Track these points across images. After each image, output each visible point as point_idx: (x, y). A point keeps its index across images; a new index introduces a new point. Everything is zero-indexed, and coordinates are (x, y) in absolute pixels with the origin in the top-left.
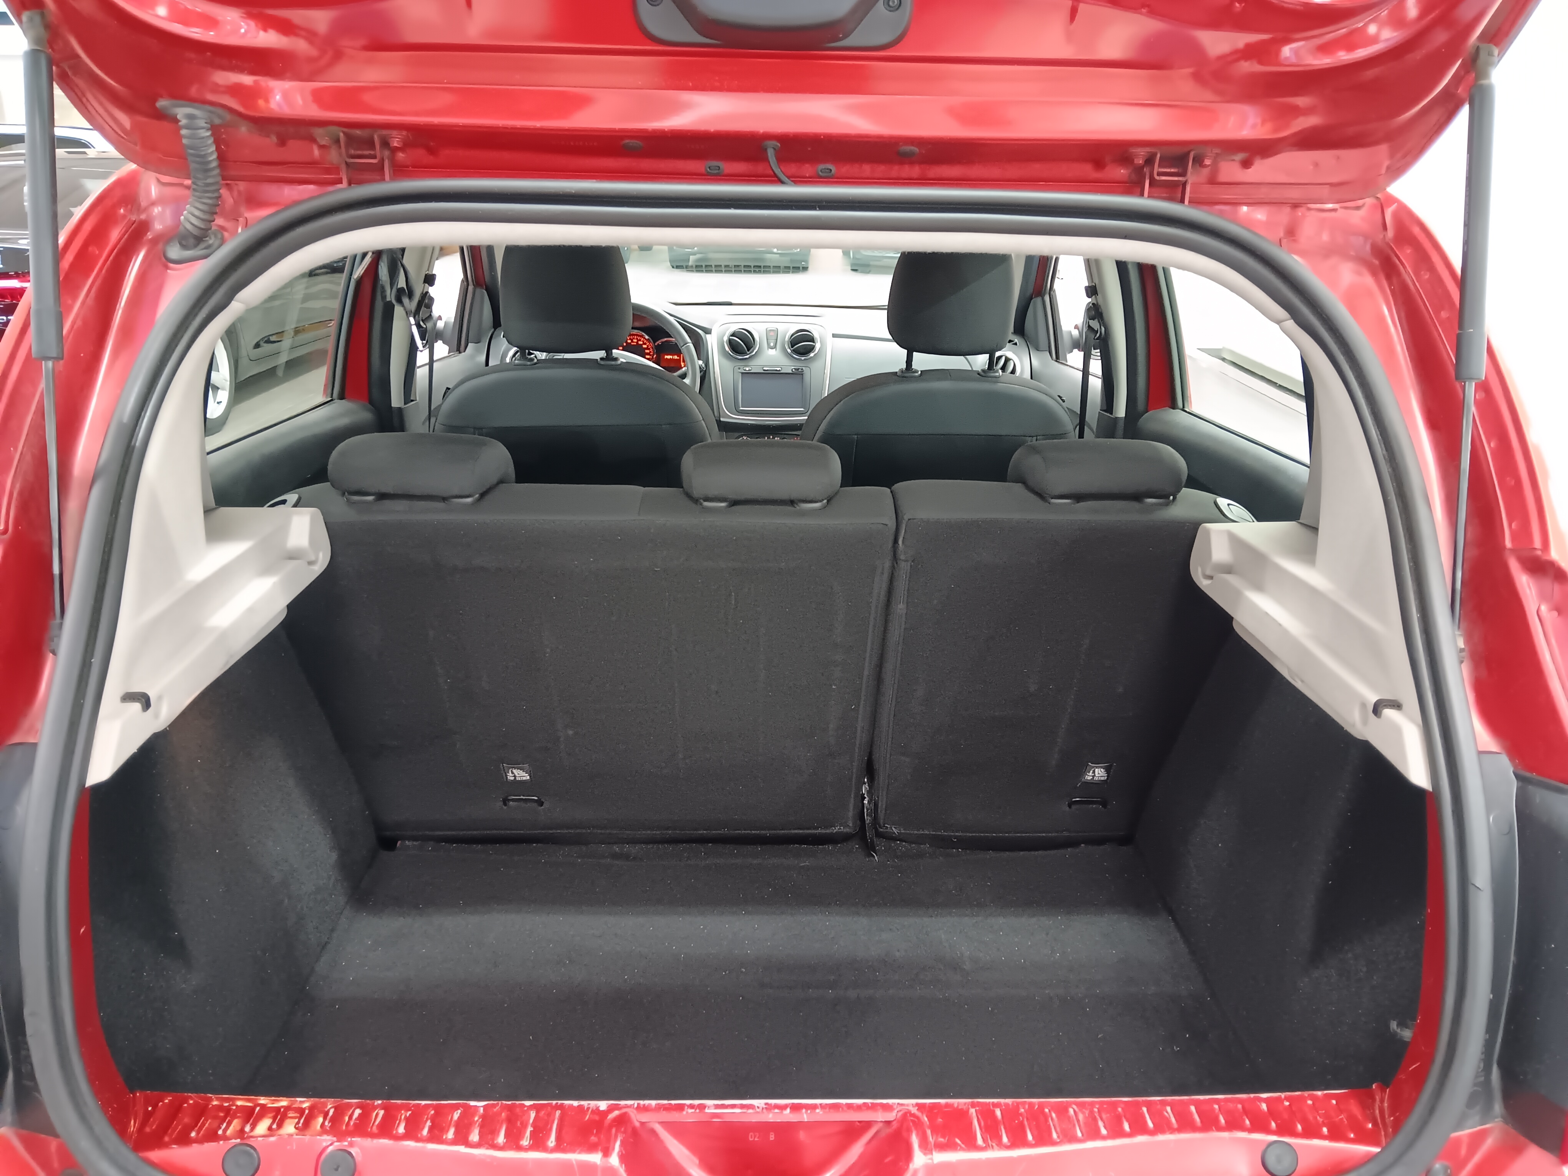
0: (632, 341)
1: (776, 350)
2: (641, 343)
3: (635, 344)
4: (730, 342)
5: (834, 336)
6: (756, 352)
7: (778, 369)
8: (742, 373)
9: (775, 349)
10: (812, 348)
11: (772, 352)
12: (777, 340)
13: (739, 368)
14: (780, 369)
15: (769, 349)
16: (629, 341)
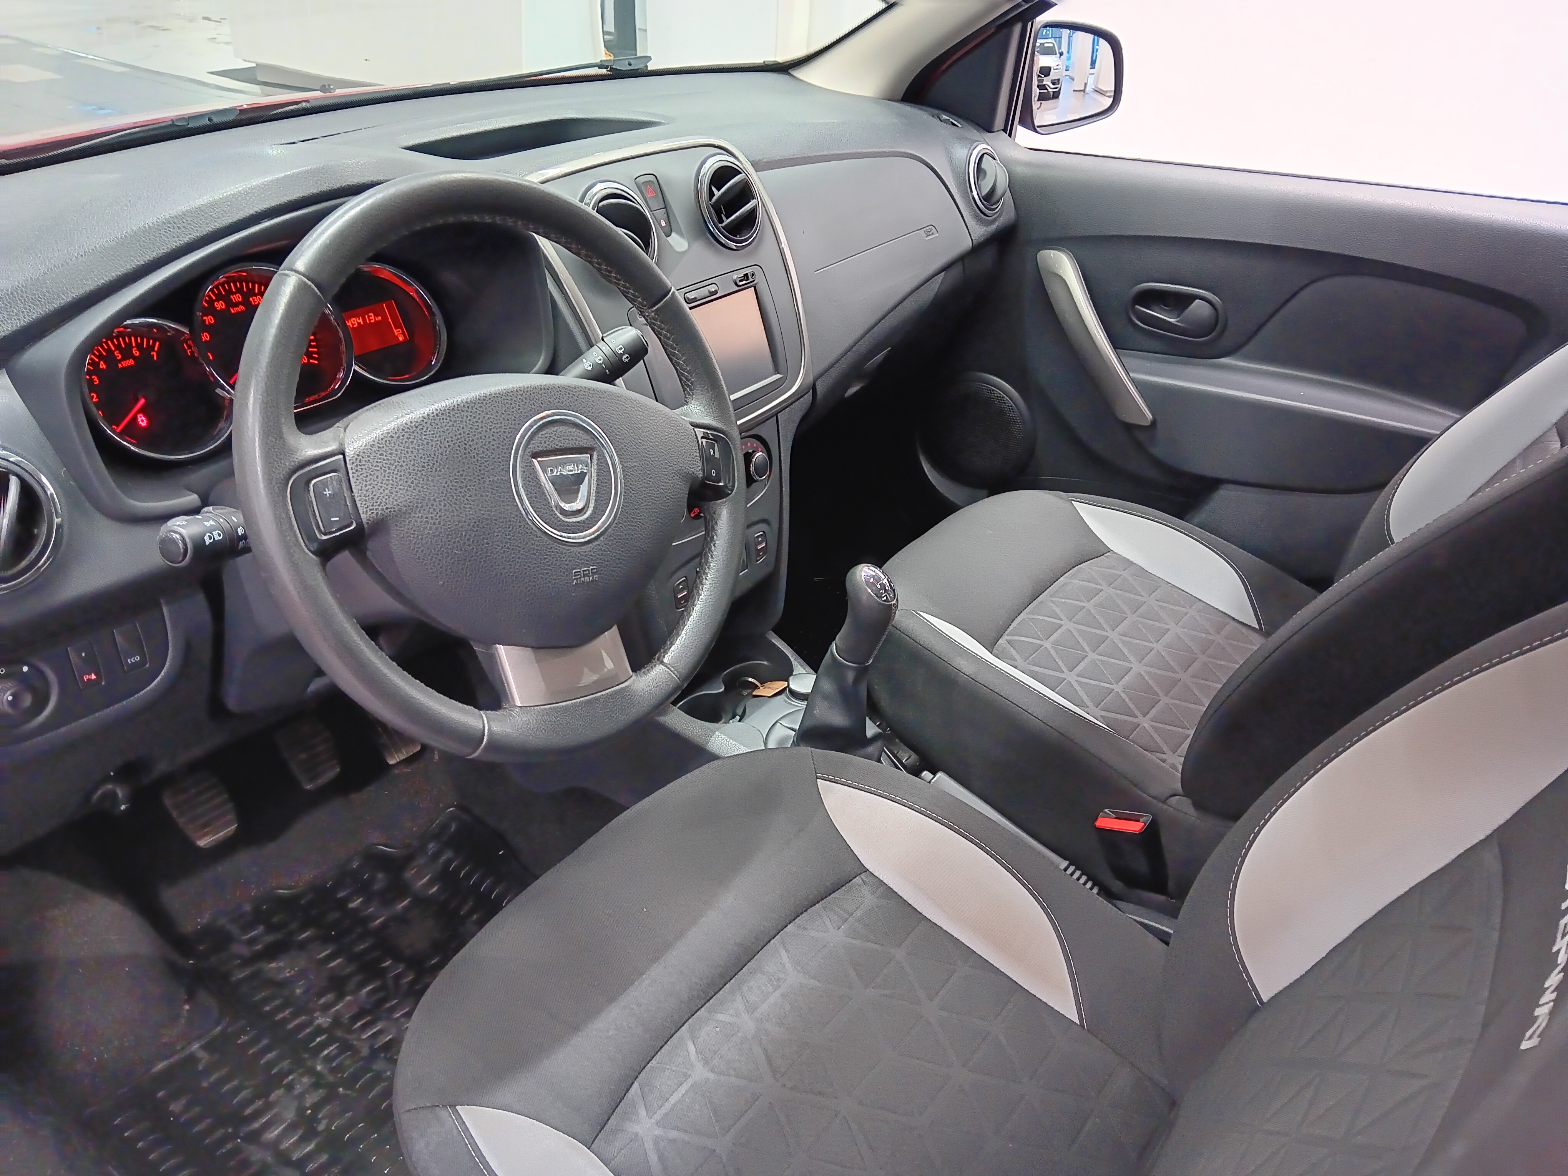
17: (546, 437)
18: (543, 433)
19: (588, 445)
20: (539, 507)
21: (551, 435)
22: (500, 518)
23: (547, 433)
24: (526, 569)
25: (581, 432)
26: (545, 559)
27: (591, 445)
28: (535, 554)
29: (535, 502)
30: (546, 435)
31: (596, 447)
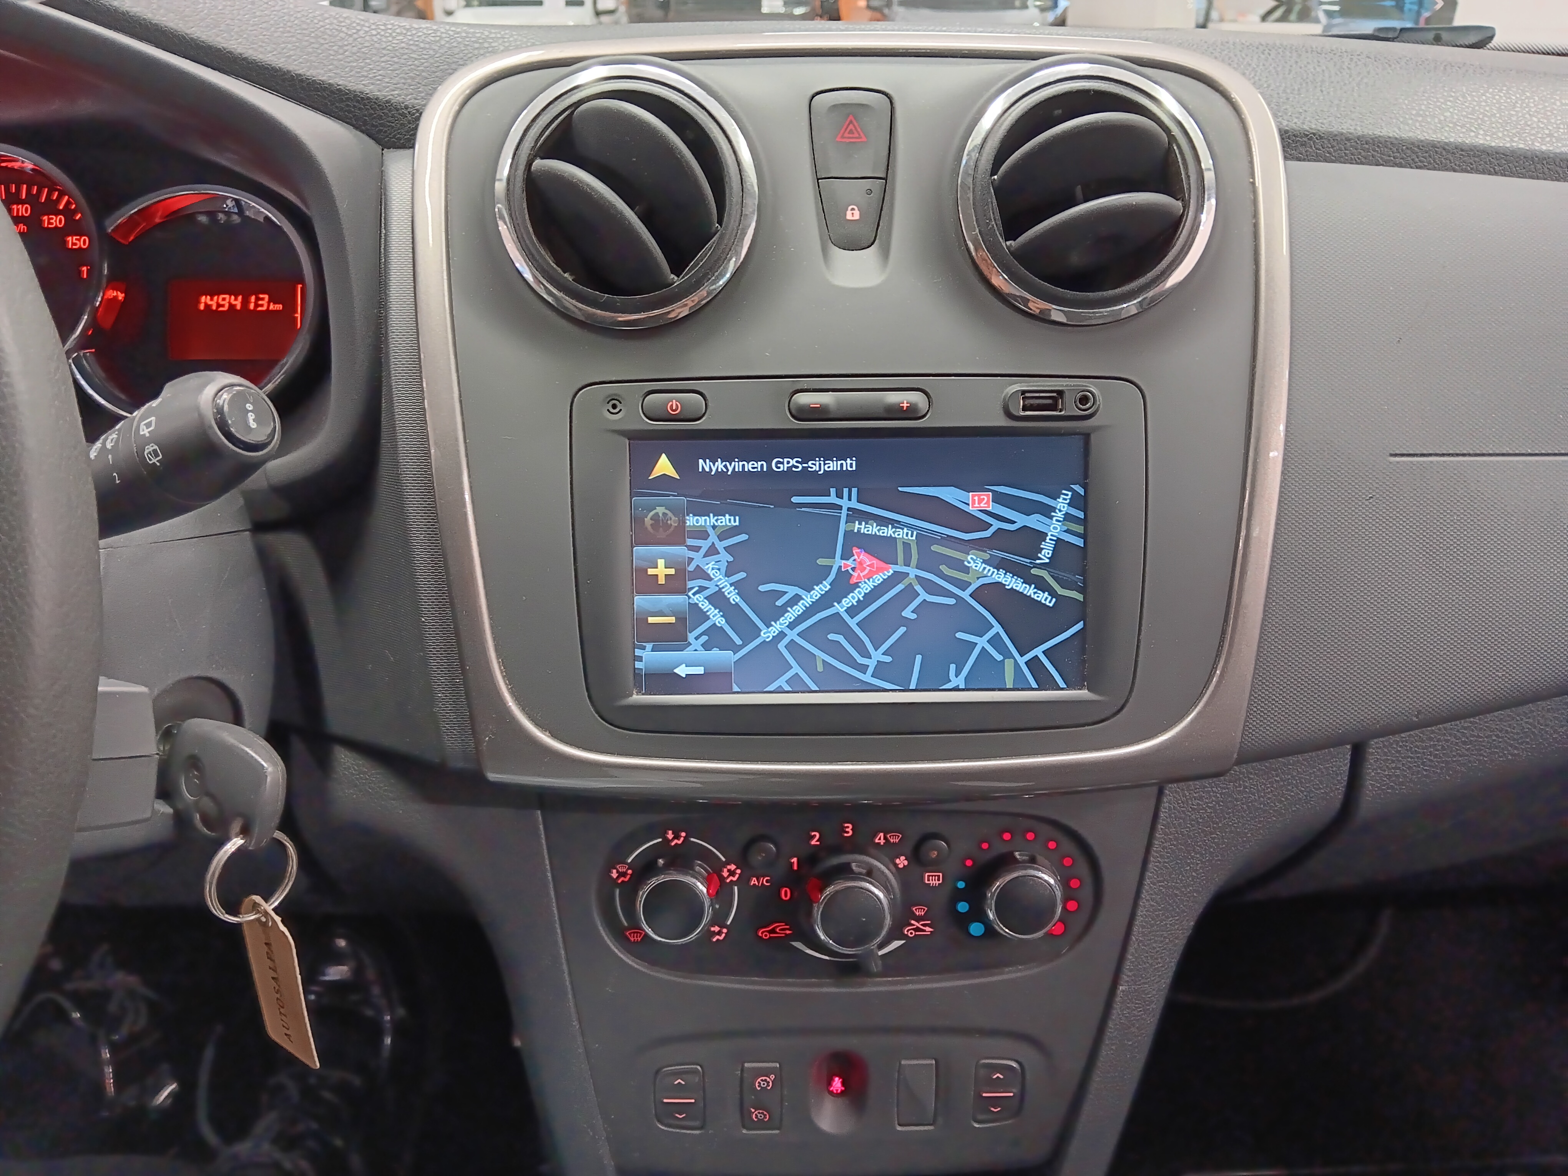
1: (885, 253)
2: (57, 221)
4: (540, 200)
6: (732, 275)
7: (903, 400)
8: (634, 436)
9: (868, 253)
10: (1168, 229)
11: (857, 272)
12: (887, 176)
13: (614, 403)
14: (916, 398)
15: (838, 254)
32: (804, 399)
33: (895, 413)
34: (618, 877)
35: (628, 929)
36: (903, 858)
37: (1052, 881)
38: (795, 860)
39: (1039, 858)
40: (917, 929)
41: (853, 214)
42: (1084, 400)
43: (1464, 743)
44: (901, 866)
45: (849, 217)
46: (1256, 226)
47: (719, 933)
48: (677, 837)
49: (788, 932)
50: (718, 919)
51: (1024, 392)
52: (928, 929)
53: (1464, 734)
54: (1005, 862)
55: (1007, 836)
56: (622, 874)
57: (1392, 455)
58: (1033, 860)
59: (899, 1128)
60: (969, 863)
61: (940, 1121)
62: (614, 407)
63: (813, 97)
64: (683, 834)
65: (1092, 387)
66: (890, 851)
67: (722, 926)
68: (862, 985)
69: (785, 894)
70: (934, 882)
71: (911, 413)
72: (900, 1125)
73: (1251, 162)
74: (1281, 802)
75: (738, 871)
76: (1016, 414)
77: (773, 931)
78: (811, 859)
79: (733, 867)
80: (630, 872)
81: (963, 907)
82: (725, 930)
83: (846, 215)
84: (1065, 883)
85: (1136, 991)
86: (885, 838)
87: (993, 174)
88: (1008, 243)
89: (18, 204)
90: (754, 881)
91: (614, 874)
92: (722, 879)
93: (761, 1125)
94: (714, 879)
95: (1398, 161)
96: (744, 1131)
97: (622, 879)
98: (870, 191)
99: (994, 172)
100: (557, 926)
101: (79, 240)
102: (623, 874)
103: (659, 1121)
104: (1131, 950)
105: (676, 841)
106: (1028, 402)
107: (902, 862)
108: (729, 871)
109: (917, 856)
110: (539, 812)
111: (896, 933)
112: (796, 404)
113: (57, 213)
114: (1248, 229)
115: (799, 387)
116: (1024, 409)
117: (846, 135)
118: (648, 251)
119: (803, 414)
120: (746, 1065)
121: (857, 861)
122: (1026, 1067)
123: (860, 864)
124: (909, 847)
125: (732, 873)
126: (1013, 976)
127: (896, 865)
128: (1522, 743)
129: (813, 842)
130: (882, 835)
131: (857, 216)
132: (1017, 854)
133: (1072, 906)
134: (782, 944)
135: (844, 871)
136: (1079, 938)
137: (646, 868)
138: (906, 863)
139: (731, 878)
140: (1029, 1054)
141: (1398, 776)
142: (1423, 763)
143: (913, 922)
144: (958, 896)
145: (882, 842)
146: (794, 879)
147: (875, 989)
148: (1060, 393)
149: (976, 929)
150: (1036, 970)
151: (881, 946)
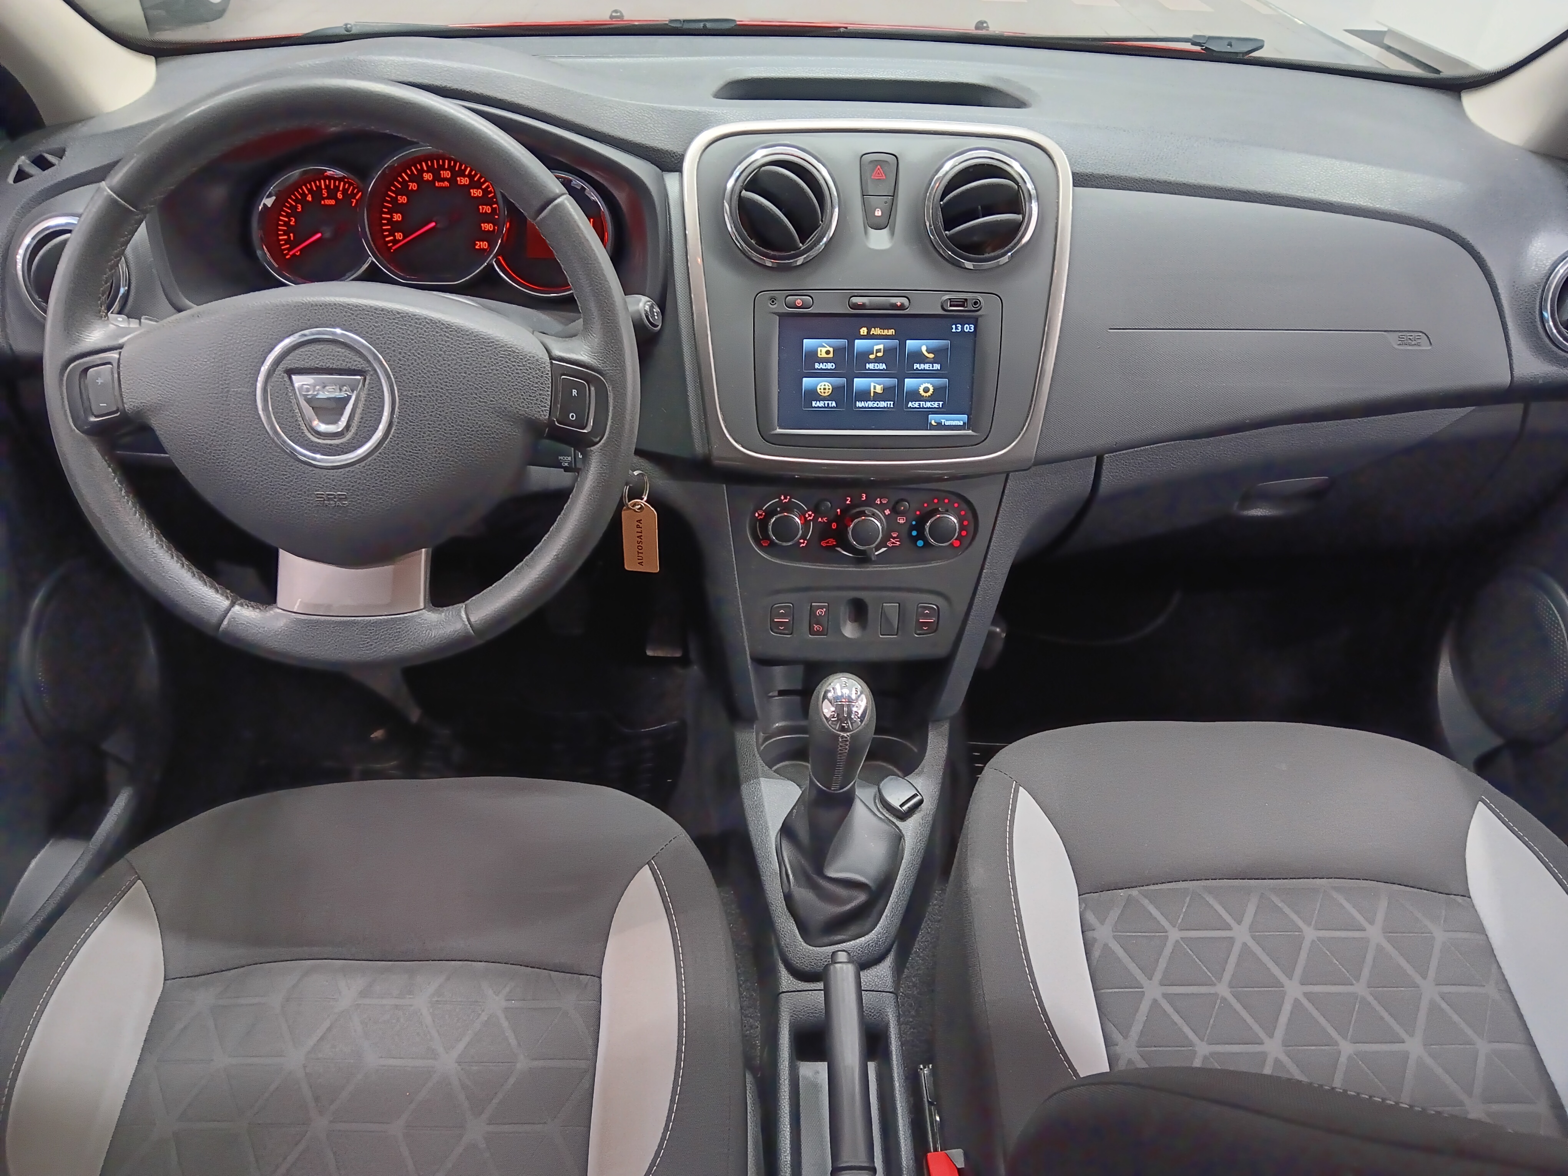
0: (437, 178)
1: (892, 233)
2: (465, 181)
3: (446, 184)
4: (745, 210)
5: (1081, 180)
6: (826, 244)
7: (898, 301)
8: (782, 316)
9: (885, 232)
10: (1014, 230)
11: (879, 240)
12: (894, 195)
13: (773, 300)
14: (905, 301)
15: (872, 232)
16: (428, 176)
17: (306, 355)
18: (303, 350)
19: (360, 367)
20: (284, 423)
21: (313, 353)
22: (239, 428)
23: (309, 351)
24: (262, 481)
25: (352, 353)
26: (284, 475)
27: (362, 367)
28: (273, 469)
29: (281, 418)
30: (307, 353)
31: (368, 370)
32: (855, 300)
33: (894, 307)
34: (758, 516)
35: (762, 540)
36: (888, 510)
37: (956, 521)
38: (839, 510)
39: (949, 510)
40: (893, 543)
41: (878, 213)
42: (976, 303)
43: (1149, 461)
44: (887, 514)
45: (876, 214)
46: (1057, 224)
47: (803, 543)
48: (785, 498)
49: (834, 543)
50: (804, 537)
51: (950, 299)
52: (898, 543)
53: (1149, 457)
54: (935, 511)
55: (936, 501)
56: (759, 515)
57: (1110, 329)
58: (947, 511)
59: (881, 636)
60: (918, 513)
61: (900, 633)
62: (773, 302)
63: (862, 156)
64: (788, 497)
65: (979, 297)
66: (882, 508)
67: (804, 540)
68: (868, 567)
69: (834, 526)
70: (902, 521)
71: (902, 307)
72: (881, 635)
73: (1058, 192)
74: (1061, 487)
75: (813, 515)
76: (946, 308)
77: (828, 543)
78: (846, 510)
79: (810, 513)
80: (764, 514)
81: (914, 533)
82: (806, 542)
83: (875, 213)
84: (961, 522)
85: (991, 573)
86: (880, 501)
87: (941, 201)
88: (946, 232)
89: (443, 170)
90: (820, 520)
91: (757, 515)
92: (806, 518)
93: (818, 633)
94: (802, 516)
95: (1129, 188)
96: (810, 636)
97: (760, 517)
98: (886, 203)
99: (942, 200)
100: (731, 537)
101: (477, 192)
102: (761, 515)
103: (772, 631)
104: (990, 553)
105: (785, 501)
106: (952, 303)
107: (887, 512)
108: (809, 514)
109: (895, 511)
110: (724, 486)
111: (882, 544)
112: (852, 302)
113: (465, 176)
114: (1053, 225)
115: (854, 295)
116: (951, 306)
117: (877, 175)
118: (786, 226)
119: (855, 306)
120: (813, 604)
121: (868, 510)
122: (940, 607)
123: (870, 511)
124: (891, 506)
125: (810, 516)
126: (936, 564)
127: (885, 513)
128: (1177, 462)
129: (848, 502)
130: (879, 499)
131: (880, 214)
132: (940, 509)
133: (964, 533)
134: (831, 548)
135: (863, 513)
136: (967, 548)
137: (770, 513)
138: (889, 512)
139: (809, 518)
140: (941, 602)
141: (1117, 476)
142: (1129, 470)
143: (891, 540)
144: (913, 528)
145: (879, 502)
146: (838, 519)
147: (872, 569)
148: (966, 300)
149: (920, 543)
150: (946, 562)
151: (877, 549)
